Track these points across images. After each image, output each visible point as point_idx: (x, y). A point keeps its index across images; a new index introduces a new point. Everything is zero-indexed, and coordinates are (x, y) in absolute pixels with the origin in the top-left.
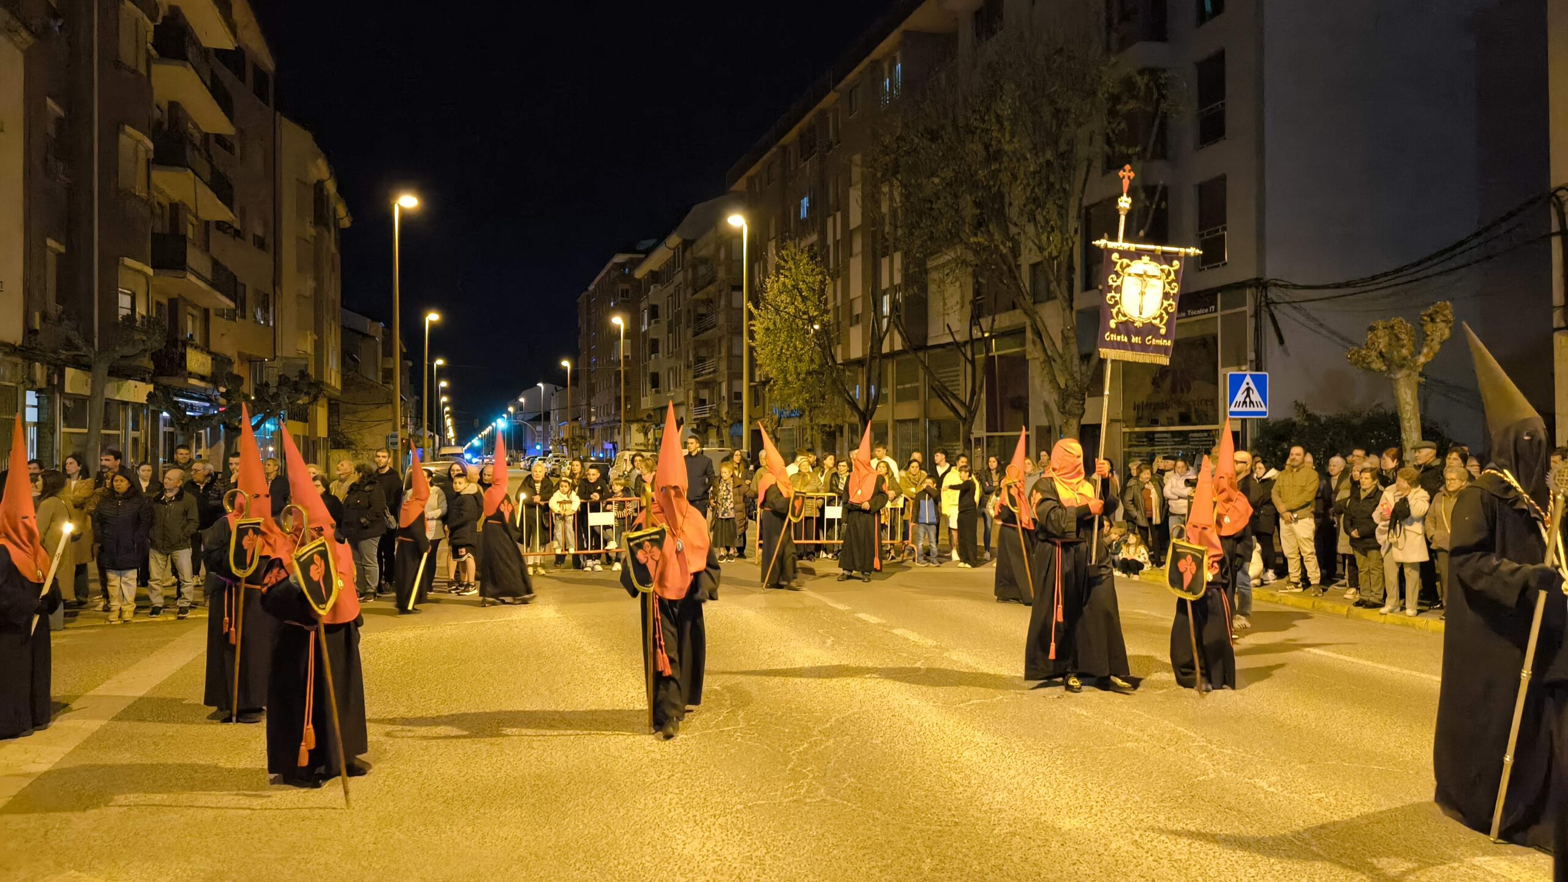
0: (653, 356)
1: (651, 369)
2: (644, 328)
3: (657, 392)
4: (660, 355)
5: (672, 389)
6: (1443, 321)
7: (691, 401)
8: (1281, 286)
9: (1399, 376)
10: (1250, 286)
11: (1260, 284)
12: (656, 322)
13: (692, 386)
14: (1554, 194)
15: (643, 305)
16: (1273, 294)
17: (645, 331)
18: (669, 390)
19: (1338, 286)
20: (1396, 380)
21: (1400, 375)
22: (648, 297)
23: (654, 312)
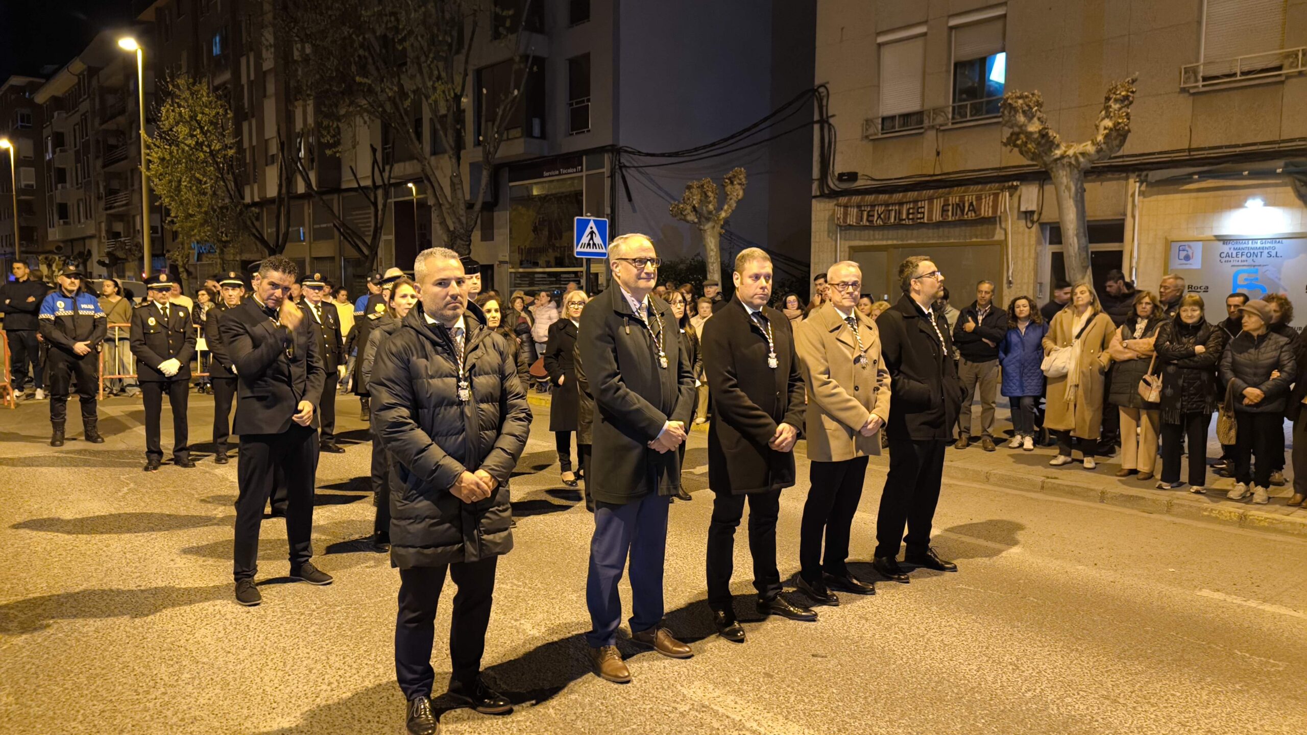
0: (59, 186)
1: (58, 200)
2: (49, 156)
3: (65, 223)
4: (68, 185)
5: (82, 220)
6: (740, 184)
7: (103, 234)
8: (630, 152)
9: (706, 227)
10: (607, 151)
11: (615, 150)
12: (61, 151)
13: (104, 218)
14: (817, 90)
15: (46, 132)
16: (625, 159)
17: (50, 160)
18: (79, 222)
19: (670, 155)
20: (705, 230)
21: (708, 226)
22: (51, 123)
23: (59, 140)
